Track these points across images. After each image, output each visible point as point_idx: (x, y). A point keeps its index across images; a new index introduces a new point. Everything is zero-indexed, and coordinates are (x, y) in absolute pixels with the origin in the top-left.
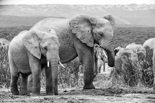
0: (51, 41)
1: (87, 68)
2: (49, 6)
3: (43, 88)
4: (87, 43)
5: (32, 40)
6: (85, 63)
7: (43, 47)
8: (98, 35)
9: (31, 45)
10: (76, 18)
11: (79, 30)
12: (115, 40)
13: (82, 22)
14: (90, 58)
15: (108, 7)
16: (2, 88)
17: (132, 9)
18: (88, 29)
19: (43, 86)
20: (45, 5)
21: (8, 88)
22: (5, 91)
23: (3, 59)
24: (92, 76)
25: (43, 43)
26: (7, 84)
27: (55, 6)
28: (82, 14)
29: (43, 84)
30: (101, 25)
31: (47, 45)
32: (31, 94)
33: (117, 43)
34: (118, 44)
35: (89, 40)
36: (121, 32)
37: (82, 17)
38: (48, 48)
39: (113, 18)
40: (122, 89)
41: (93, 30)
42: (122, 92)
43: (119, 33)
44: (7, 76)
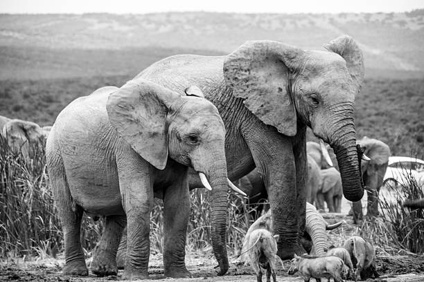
0: (208, 117)
1: (280, 196)
2: (173, 18)
3: (156, 257)
4: (279, 124)
5: (140, 113)
6: (277, 184)
7: (182, 134)
8: (305, 99)
9: (135, 126)
10: (243, 54)
11: (253, 86)
12: (369, 116)
13: (260, 63)
14: (288, 168)
15: (349, 19)
16: (38, 255)
17: (420, 24)
18: (278, 83)
19: (157, 251)
20: (163, 14)
21: (55, 256)
22: (48, 265)
23: (41, 172)
24: (296, 221)
25: (182, 121)
26: (52, 246)
27: (191, 17)
28: (260, 41)
29: (158, 245)
30: (315, 71)
31: (200, 128)
32: (121, 272)
33: (373, 125)
34: (377, 127)
35: (284, 114)
36: (385, 93)
37: (261, 51)
38: (203, 136)
39: (357, 47)
40: (387, 261)
41: (291, 86)
42: (387, 269)
43: (380, 95)
44: (51, 223)
